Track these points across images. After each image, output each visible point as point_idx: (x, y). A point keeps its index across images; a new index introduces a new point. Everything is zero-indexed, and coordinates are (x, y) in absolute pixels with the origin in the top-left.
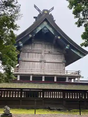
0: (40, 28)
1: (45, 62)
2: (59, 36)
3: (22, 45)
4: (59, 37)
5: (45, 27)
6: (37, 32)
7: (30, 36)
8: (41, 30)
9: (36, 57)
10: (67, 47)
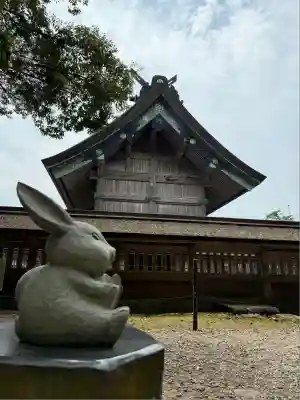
0: (146, 119)
1: (158, 203)
2: (192, 137)
3: (102, 157)
4: (192, 142)
5: (159, 116)
6: (139, 128)
7: (124, 136)
8: (150, 123)
9: (135, 191)
10: (212, 166)
